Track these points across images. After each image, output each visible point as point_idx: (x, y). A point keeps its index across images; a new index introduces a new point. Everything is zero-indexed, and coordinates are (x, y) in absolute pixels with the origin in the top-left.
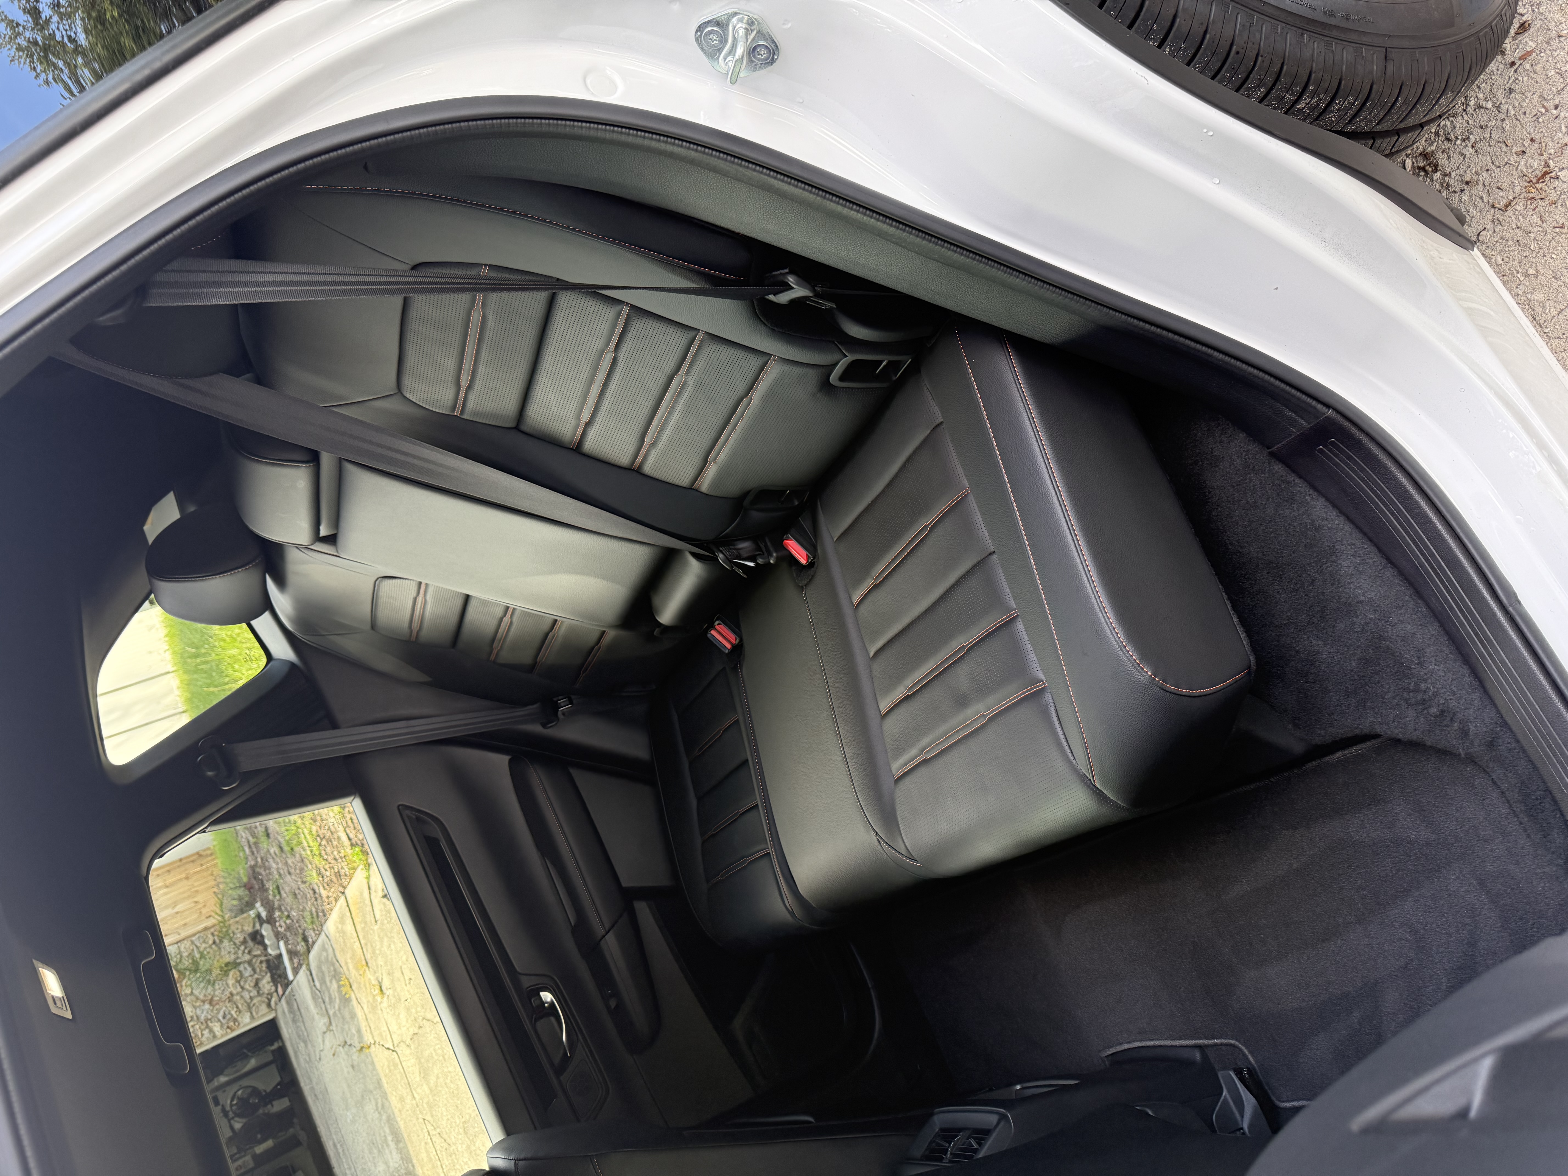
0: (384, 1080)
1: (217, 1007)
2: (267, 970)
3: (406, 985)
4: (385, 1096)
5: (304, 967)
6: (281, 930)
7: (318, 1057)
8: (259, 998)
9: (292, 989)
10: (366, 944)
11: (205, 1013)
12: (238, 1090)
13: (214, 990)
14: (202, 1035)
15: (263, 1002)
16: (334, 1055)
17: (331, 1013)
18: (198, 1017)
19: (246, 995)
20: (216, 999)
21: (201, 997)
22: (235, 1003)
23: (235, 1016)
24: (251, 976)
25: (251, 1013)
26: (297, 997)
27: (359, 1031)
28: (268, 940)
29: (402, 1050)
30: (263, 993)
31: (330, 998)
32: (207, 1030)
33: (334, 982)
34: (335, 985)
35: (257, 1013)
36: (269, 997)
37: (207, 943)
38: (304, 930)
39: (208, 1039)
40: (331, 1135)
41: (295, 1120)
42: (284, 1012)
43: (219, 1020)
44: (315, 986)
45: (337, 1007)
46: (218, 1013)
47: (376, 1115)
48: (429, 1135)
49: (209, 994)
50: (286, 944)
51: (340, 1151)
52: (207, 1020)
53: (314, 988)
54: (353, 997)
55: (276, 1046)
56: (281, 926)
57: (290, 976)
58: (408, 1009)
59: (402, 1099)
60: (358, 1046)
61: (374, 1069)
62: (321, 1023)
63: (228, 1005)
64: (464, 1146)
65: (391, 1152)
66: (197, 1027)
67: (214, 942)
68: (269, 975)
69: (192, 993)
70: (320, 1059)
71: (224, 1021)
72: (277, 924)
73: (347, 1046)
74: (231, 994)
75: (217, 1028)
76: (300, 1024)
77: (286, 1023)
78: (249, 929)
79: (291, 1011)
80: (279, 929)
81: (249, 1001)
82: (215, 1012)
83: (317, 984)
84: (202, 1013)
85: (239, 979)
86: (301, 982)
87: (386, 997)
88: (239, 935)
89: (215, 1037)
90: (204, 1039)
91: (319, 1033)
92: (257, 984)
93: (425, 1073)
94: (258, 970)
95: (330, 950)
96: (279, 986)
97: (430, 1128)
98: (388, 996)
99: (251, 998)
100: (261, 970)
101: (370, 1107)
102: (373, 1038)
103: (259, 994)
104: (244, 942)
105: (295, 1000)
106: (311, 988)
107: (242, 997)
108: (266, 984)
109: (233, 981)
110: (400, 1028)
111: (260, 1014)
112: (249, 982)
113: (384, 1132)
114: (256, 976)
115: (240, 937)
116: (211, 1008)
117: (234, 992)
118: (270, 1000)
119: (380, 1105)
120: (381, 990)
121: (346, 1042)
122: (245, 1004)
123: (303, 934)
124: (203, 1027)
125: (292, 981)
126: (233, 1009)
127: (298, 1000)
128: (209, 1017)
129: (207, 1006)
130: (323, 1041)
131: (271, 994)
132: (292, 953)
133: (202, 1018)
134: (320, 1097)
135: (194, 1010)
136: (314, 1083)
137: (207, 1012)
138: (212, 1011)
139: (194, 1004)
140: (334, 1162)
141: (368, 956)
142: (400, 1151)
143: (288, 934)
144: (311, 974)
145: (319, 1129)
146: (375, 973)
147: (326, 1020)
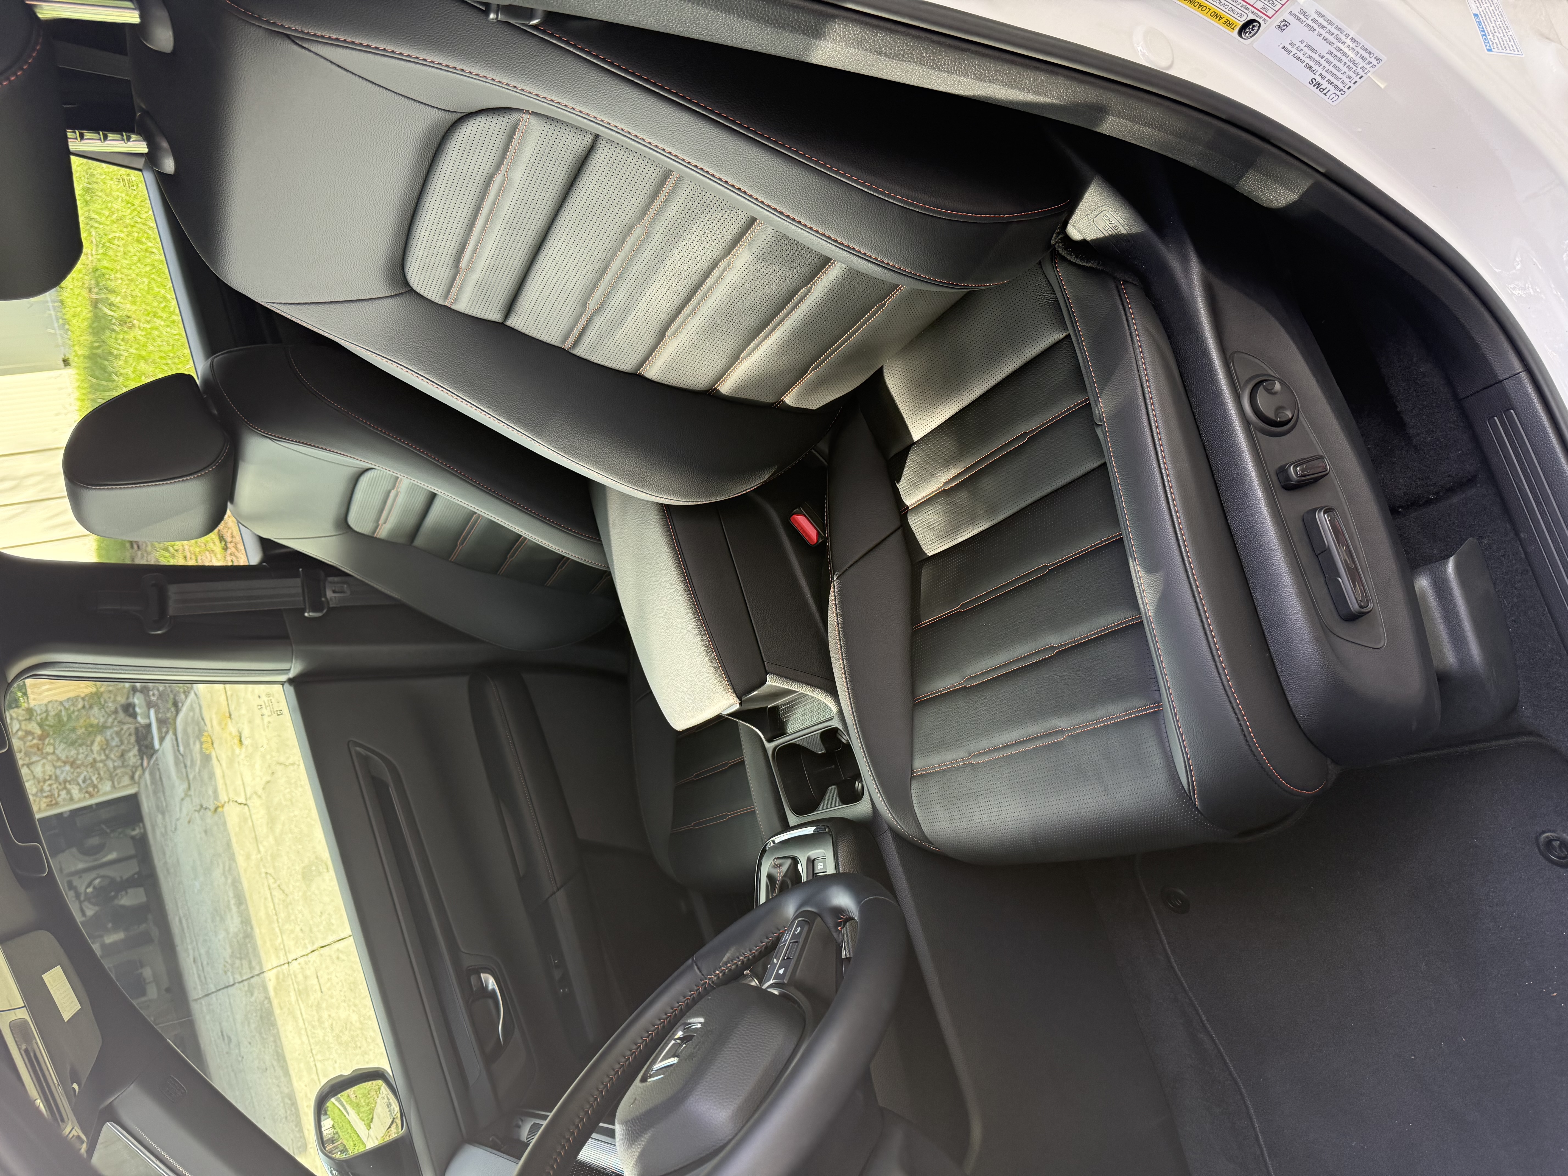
0: (234, 840)
1: (78, 770)
2: (135, 743)
3: (264, 730)
4: (232, 858)
5: (171, 733)
6: (154, 698)
7: (174, 826)
8: (123, 770)
9: (157, 758)
10: (232, 695)
11: (64, 774)
12: (95, 879)
13: (78, 754)
14: (59, 795)
15: (127, 774)
16: (189, 822)
17: (191, 777)
18: (57, 777)
19: (110, 764)
20: (79, 762)
21: (63, 758)
22: (97, 770)
23: (95, 782)
24: (117, 746)
25: (113, 783)
26: (161, 766)
27: (215, 792)
28: (140, 708)
29: (255, 802)
30: (128, 765)
31: (192, 761)
32: (64, 792)
33: (198, 743)
34: (198, 746)
35: (119, 783)
36: (134, 769)
37: (77, 706)
38: (175, 695)
39: (64, 800)
40: (178, 910)
41: (150, 917)
42: (146, 785)
43: (78, 784)
44: (179, 751)
45: (197, 770)
46: (78, 776)
47: (223, 879)
48: (270, 889)
49: (72, 757)
50: (157, 713)
51: (185, 926)
52: (65, 781)
53: (178, 753)
54: (214, 755)
55: (136, 832)
56: (154, 695)
57: (157, 745)
58: (263, 757)
59: (248, 857)
60: (212, 808)
61: (226, 830)
62: (180, 788)
63: (90, 770)
64: (300, 894)
65: (232, 917)
66: (55, 786)
67: (84, 707)
68: (136, 748)
69: (54, 753)
70: (176, 829)
71: (83, 785)
72: (151, 693)
73: (202, 810)
74: (94, 759)
75: (75, 791)
76: (161, 795)
77: (148, 797)
78: (122, 700)
79: (153, 782)
80: (152, 698)
81: (112, 770)
82: (75, 774)
83: (182, 749)
84: (62, 773)
85: (105, 747)
86: (165, 749)
87: (244, 747)
88: (110, 704)
89: (71, 799)
90: (59, 799)
91: (177, 799)
92: (122, 755)
93: (272, 821)
94: (126, 742)
95: (197, 710)
96: (145, 758)
97: (271, 881)
98: (247, 747)
99: (115, 768)
100: (129, 742)
101: (217, 873)
102: (228, 795)
103: (123, 766)
104: (116, 712)
105: (159, 769)
106: (175, 753)
107: (105, 765)
108: (132, 756)
109: (98, 748)
110: (254, 779)
111: (122, 785)
112: (114, 751)
113: (228, 896)
114: (123, 747)
115: (111, 706)
116: (72, 770)
117: (98, 759)
118: (134, 773)
119: (227, 868)
120: (240, 741)
121: (202, 806)
122: (108, 773)
123: (174, 699)
124: (60, 787)
125: (158, 750)
126: (94, 774)
127: (161, 770)
128: (69, 779)
129: (68, 768)
130: (181, 809)
131: (136, 768)
132: (161, 722)
133: (61, 778)
134: (172, 870)
135: (53, 770)
136: (167, 856)
137: (67, 774)
138: (73, 773)
139: (55, 763)
140: (177, 940)
141: (232, 707)
142: (240, 914)
143: (160, 702)
144: (177, 739)
145: (167, 907)
146: (237, 723)
147: (185, 786)
